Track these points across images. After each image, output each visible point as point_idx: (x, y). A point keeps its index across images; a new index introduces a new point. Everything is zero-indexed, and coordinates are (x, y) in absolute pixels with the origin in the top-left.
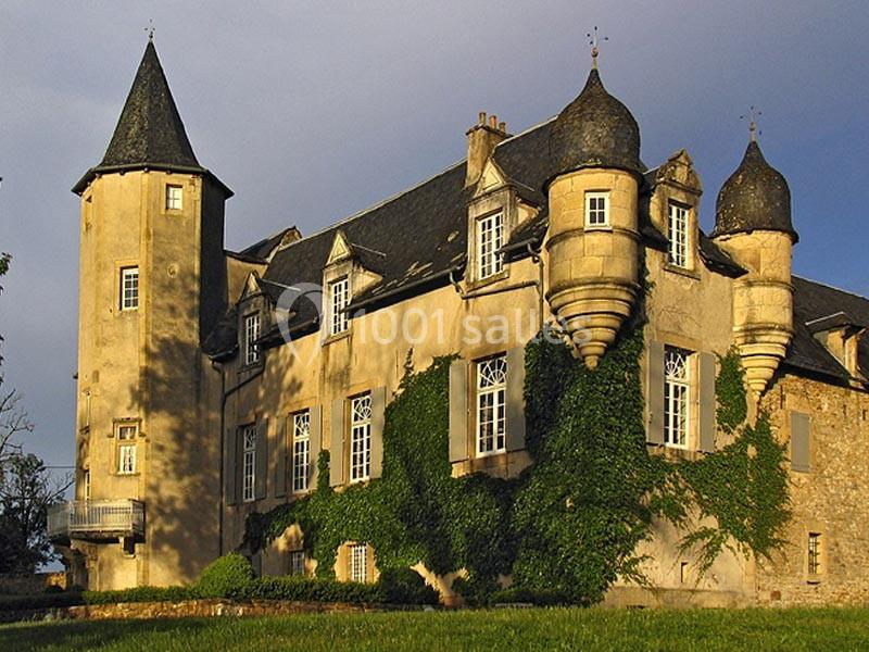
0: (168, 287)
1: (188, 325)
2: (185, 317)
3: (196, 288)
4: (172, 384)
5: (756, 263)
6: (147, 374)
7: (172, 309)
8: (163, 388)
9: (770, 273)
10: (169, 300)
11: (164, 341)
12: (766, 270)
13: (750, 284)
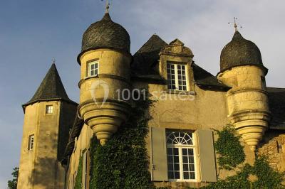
0: (45, 139)
1: (52, 152)
2: (51, 149)
3: (57, 138)
4: (44, 174)
5: (235, 82)
6: (34, 171)
7: (46, 147)
8: (40, 175)
9: (244, 86)
10: (44, 144)
11: (42, 159)
12: (241, 85)
13: (233, 93)
